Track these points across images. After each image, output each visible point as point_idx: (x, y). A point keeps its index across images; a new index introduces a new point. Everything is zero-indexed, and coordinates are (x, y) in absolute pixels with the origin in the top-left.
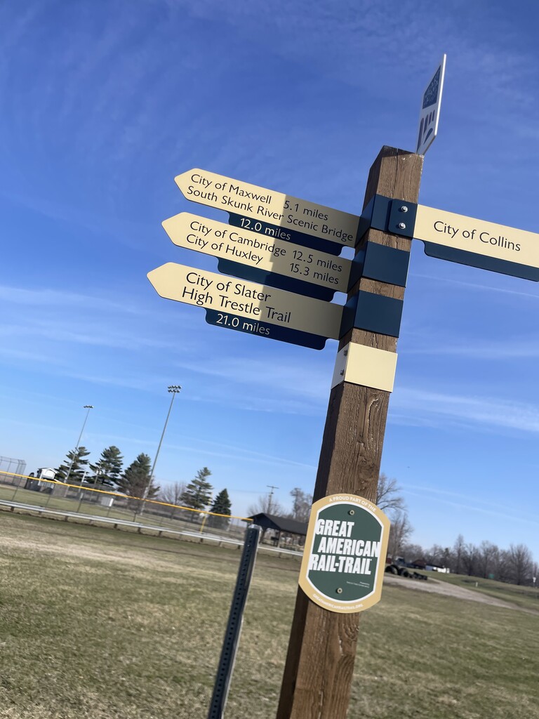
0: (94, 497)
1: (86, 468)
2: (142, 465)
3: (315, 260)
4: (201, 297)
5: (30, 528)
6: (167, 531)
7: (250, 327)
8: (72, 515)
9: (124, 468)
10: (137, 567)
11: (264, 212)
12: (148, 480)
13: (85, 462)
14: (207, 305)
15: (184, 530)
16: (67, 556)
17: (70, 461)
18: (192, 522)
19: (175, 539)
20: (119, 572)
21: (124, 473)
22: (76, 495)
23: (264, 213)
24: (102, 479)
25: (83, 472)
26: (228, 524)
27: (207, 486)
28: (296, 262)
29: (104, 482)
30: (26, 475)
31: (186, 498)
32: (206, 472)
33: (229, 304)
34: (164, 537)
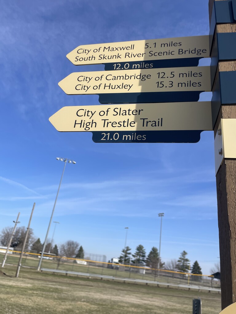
0: (136, 270)
1: (131, 256)
2: (154, 252)
3: (177, 75)
4: (88, 124)
5: (110, 288)
6: (172, 285)
7: (129, 137)
8: (127, 280)
9: (147, 254)
10: (158, 307)
11: (130, 55)
12: (158, 260)
13: (130, 254)
14: (93, 129)
15: (180, 284)
16: (124, 302)
17: (124, 254)
18: (183, 279)
19: (176, 289)
20: (149, 310)
21: (147, 257)
22: (128, 269)
23: (130, 57)
24: (138, 260)
25: (129, 258)
26: (201, 279)
27: (187, 260)
28: (160, 80)
29: (139, 262)
30: (107, 263)
31: (178, 267)
32: (185, 253)
33: (110, 124)
34: (170, 288)
